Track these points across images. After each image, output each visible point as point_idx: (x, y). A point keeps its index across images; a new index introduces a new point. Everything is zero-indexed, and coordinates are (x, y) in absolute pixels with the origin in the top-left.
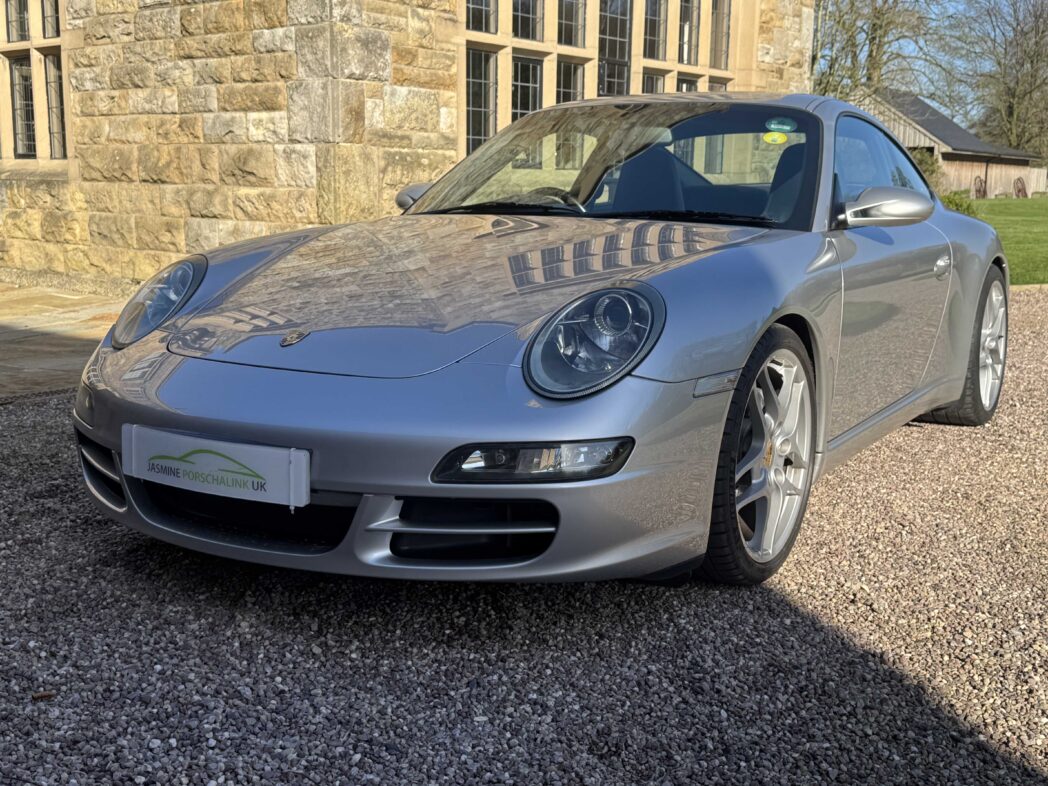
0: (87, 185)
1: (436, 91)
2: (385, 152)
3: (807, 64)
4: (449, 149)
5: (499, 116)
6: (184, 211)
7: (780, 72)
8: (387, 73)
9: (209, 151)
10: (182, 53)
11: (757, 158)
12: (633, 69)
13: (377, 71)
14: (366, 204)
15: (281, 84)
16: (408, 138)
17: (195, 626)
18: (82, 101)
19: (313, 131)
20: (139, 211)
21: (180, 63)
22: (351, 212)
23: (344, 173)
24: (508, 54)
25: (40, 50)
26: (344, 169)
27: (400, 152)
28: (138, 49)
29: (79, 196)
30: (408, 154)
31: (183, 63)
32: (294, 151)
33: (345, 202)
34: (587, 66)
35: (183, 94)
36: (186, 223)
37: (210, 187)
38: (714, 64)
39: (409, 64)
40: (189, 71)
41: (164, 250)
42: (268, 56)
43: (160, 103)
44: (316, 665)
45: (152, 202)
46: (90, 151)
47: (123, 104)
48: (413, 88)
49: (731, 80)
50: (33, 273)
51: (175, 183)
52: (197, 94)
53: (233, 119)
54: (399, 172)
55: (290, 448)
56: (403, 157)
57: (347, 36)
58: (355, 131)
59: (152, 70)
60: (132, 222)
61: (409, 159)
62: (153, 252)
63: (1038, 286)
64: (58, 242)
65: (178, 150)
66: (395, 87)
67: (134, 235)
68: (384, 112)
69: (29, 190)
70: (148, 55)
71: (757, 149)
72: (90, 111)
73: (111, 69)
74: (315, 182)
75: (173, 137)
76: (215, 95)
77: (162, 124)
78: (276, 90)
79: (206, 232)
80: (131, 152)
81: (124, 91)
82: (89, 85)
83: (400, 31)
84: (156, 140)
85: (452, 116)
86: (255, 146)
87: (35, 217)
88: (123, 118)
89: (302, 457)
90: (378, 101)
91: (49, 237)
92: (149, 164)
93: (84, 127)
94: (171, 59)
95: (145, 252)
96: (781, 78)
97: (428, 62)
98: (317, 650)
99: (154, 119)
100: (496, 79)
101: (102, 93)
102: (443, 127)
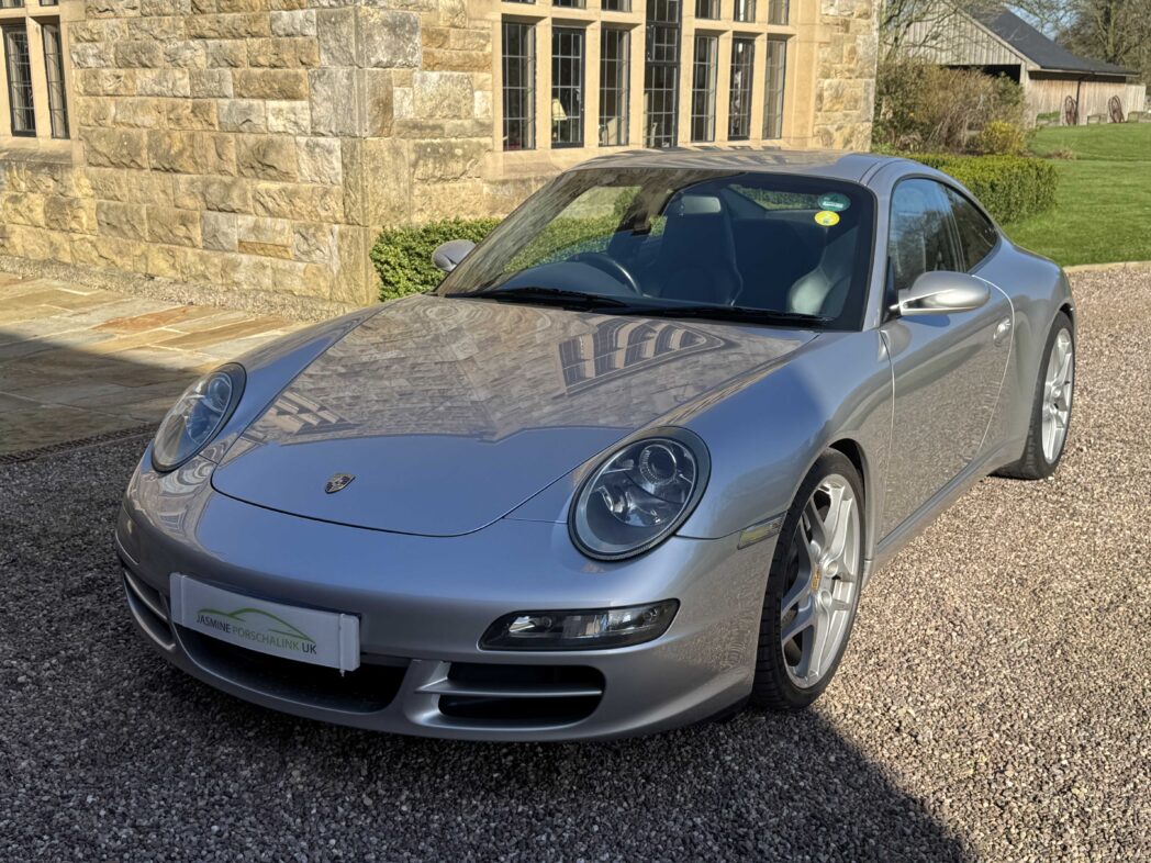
0: (93, 170)
1: (469, 74)
2: (415, 145)
3: (876, 14)
4: (484, 136)
5: (537, 93)
6: (200, 203)
7: (846, 25)
8: (418, 57)
9: (225, 140)
10: (193, 32)
11: (819, 120)
12: (684, 32)
13: (405, 57)
14: (395, 201)
15: (302, 71)
16: (441, 127)
17: (246, 773)
18: (85, 78)
19: (337, 125)
20: (150, 201)
21: (192, 43)
22: (380, 212)
23: (372, 170)
24: (547, 26)
25: (36, 19)
26: (372, 166)
27: (432, 144)
28: (145, 25)
29: (85, 182)
30: (440, 145)
31: (195, 43)
32: (317, 145)
33: (373, 201)
34: (633, 32)
35: (196, 77)
36: (202, 217)
37: (227, 179)
38: (773, 20)
39: (440, 47)
40: (201, 52)
41: (179, 244)
42: (287, 40)
43: (170, 85)
44: (368, 821)
45: (164, 192)
46: (95, 134)
47: (130, 84)
48: (445, 73)
49: (791, 36)
50: (37, 263)
51: (189, 173)
52: (211, 77)
53: (250, 107)
54: (430, 165)
55: (340, 613)
56: (435, 149)
57: (372, 20)
58: (383, 123)
59: (161, 49)
60: (144, 213)
61: (441, 150)
62: (166, 246)
63: (1122, 264)
64: (63, 230)
65: (192, 137)
66: (426, 72)
67: (146, 226)
68: (413, 101)
69: (29, 173)
70: (156, 32)
71: (820, 110)
72: (93, 90)
73: (116, 46)
74: (340, 179)
75: (185, 123)
76: (230, 79)
77: (174, 108)
78: (296, 76)
79: (224, 228)
80: (140, 137)
81: (130, 71)
82: (91, 62)
83: (430, 11)
84: (168, 126)
85: (488, 101)
86: (276, 138)
87: (37, 202)
88: (130, 99)
89: (351, 623)
90: (407, 89)
91: (53, 225)
92: (160, 152)
93: (88, 107)
94: (181, 38)
95: (158, 246)
96: (847, 31)
97: (461, 42)
98: (368, 802)
99: (165, 103)
100: (535, 54)
101: (106, 71)
102: (478, 112)
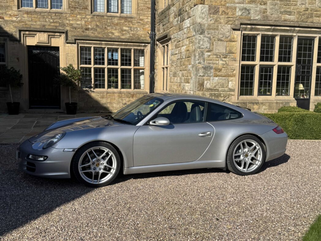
1: (227, 78)
4: (231, 92)
5: (255, 82)
8: (212, 74)
12: (313, 67)
13: (208, 74)
15: (190, 77)
16: (218, 90)
24: (258, 66)
27: (215, 93)
28: (176, 68)
34: (292, 67)
35: (180, 79)
39: (219, 72)
40: (181, 74)
42: (189, 71)
48: (220, 78)
53: (185, 85)
57: (200, 67)
58: (200, 88)
59: (177, 73)
61: (217, 95)
65: (179, 91)
66: (214, 78)
68: (210, 84)
73: (173, 72)
75: (178, 88)
76: (183, 79)
77: (178, 85)
80: (174, 91)
81: (174, 78)
82: (171, 76)
83: (217, 64)
86: (186, 91)
88: (174, 83)
90: (208, 81)
94: (179, 71)
97: (225, 71)
100: (255, 73)
102: (230, 86)
